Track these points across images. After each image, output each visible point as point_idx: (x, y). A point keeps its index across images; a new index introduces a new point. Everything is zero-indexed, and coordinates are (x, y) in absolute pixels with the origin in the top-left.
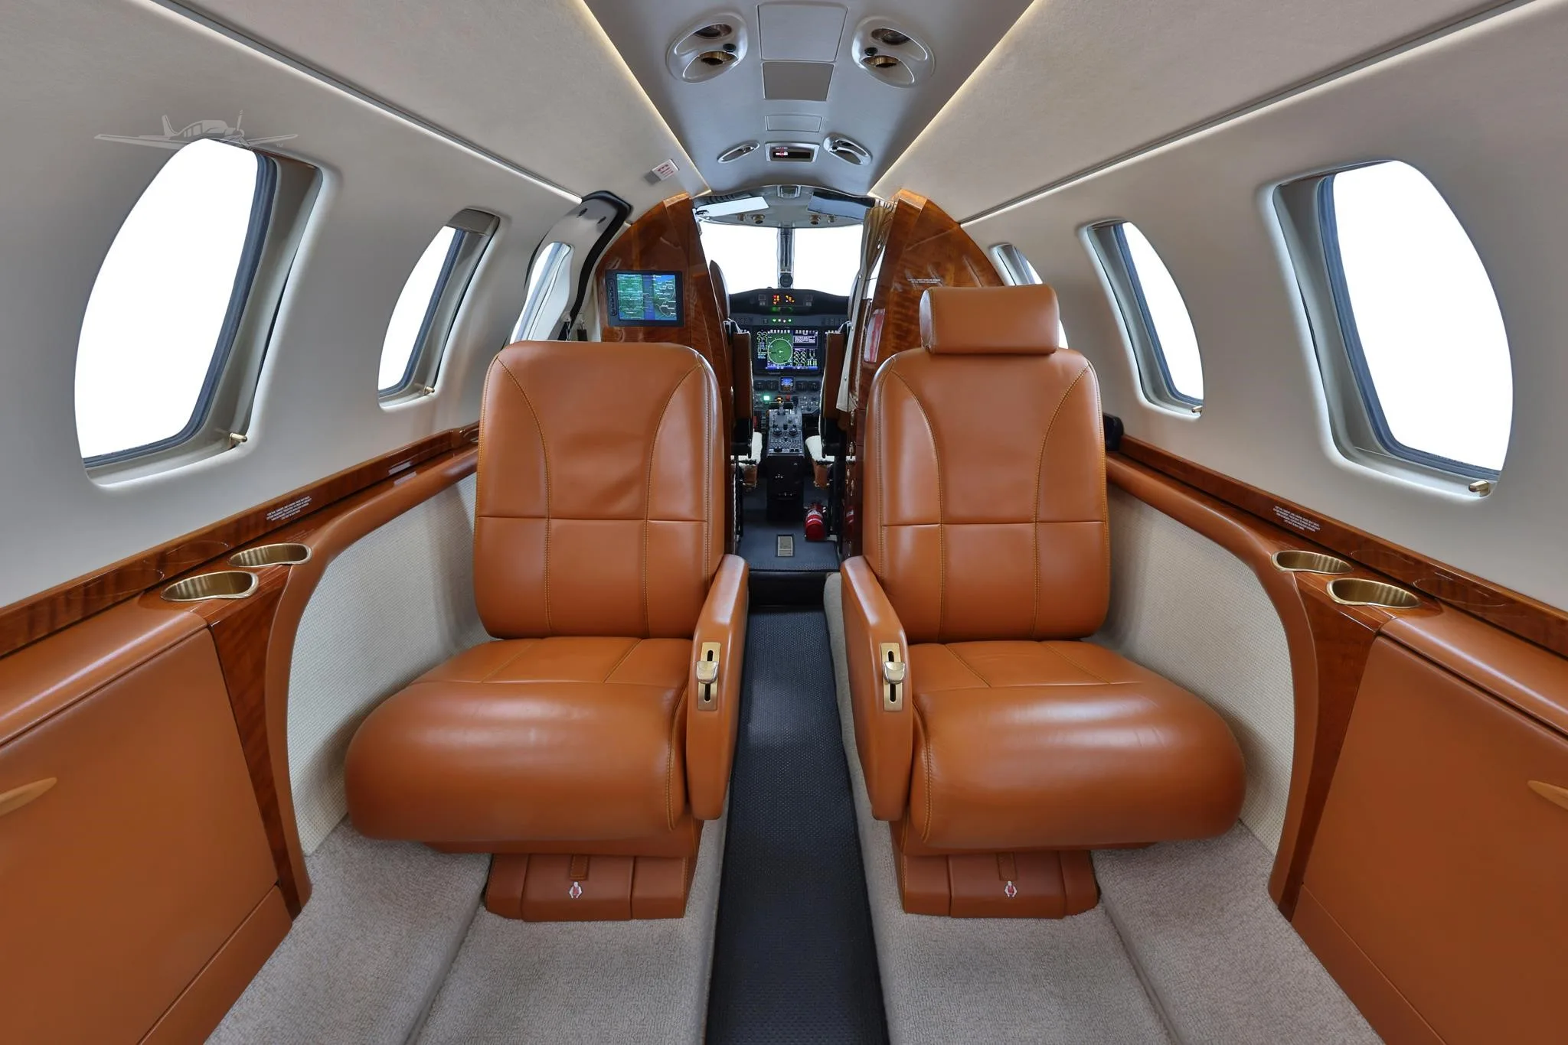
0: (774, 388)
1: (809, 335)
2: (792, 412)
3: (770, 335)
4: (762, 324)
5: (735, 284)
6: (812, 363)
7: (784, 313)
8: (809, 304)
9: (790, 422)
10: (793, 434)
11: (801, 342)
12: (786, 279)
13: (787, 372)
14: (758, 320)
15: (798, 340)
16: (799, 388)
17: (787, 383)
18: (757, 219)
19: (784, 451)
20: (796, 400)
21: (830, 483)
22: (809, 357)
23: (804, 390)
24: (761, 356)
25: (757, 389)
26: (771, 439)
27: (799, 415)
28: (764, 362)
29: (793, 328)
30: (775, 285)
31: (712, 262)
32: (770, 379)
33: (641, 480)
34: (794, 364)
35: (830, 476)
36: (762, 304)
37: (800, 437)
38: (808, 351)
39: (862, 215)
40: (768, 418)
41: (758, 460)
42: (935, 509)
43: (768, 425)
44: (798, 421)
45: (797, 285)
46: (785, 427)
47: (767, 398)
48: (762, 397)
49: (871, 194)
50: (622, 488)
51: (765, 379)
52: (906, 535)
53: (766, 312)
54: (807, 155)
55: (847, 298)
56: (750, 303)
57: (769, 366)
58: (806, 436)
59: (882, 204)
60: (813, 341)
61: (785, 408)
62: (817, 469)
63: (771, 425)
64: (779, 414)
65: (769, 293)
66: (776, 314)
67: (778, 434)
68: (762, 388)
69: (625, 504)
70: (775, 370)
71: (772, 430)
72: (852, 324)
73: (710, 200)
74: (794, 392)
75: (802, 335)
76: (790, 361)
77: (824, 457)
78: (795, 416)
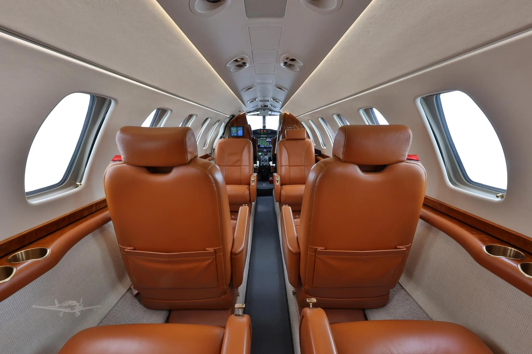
0: (262, 151)
1: (270, 139)
2: (266, 156)
3: (261, 139)
4: (259, 137)
5: (253, 128)
6: (271, 146)
7: (264, 134)
8: (269, 132)
9: (266, 159)
10: (266, 161)
11: (268, 141)
12: (264, 127)
13: (265, 148)
14: (258, 136)
15: (267, 140)
16: (268, 151)
17: (265, 150)
18: (258, 115)
19: (264, 164)
20: (267, 154)
21: (274, 170)
22: (270, 144)
23: (269, 152)
24: (259, 144)
25: (258, 152)
26: (261, 162)
27: (268, 157)
28: (259, 145)
29: (266, 138)
30: (262, 128)
31: (249, 124)
32: (261, 149)
33: (240, 160)
34: (266, 146)
35: (274, 169)
36: (259, 132)
37: (268, 162)
38: (270, 143)
39: (279, 115)
40: (260, 158)
41: (258, 166)
42: (287, 164)
43: (260, 159)
44: (267, 158)
45: (267, 128)
46: (264, 160)
47: (260, 154)
48: (259, 154)
49: (280, 111)
50: (238, 161)
51: (260, 149)
52: (283, 168)
53: (260, 134)
54: (267, 106)
55: (277, 131)
56: (256, 132)
57: (261, 146)
58: (269, 161)
59: (283, 113)
60: (271, 140)
61: (264, 155)
62: (272, 167)
63: (261, 159)
64: (263, 157)
65: (261, 130)
66: (262, 134)
67: (263, 161)
68: (259, 152)
69: (238, 164)
70: (262, 147)
71: (261, 160)
72: (277, 136)
73: (249, 113)
74: (267, 152)
75: (268, 139)
76: (265, 145)
77: (273, 164)
78: (267, 157)
